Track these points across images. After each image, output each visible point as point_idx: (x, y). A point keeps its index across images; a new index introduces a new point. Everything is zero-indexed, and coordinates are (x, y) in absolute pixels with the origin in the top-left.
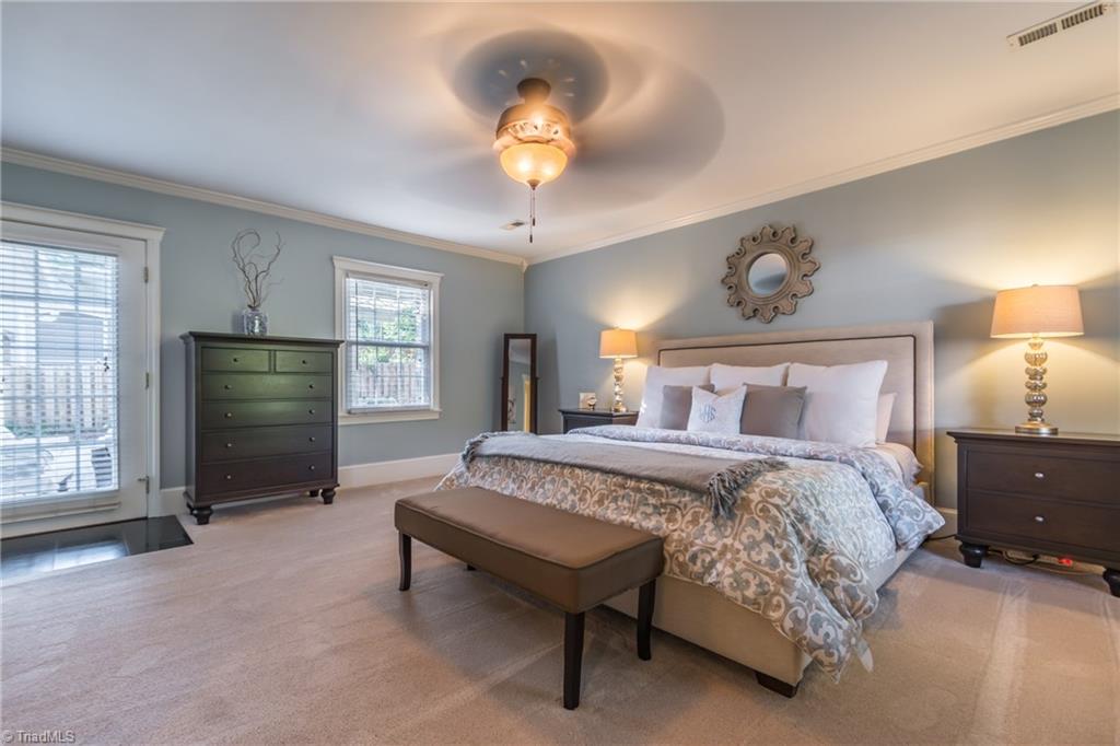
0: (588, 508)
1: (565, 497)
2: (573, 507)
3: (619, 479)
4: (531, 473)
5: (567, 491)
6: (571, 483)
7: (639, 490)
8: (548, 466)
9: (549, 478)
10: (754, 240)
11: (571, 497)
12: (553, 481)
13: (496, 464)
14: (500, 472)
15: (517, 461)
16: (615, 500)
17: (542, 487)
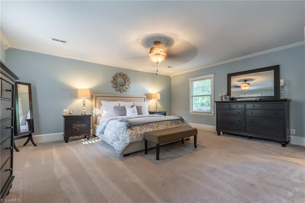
0: (170, 127)
1: (165, 127)
2: (167, 128)
3: (171, 121)
4: (155, 125)
5: (165, 126)
6: (164, 124)
7: (175, 122)
8: (158, 123)
9: (160, 125)
10: (120, 74)
11: (166, 126)
12: (161, 125)
13: (143, 126)
14: (145, 128)
15: (149, 124)
16: (172, 124)
17: (159, 126)
